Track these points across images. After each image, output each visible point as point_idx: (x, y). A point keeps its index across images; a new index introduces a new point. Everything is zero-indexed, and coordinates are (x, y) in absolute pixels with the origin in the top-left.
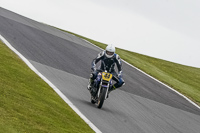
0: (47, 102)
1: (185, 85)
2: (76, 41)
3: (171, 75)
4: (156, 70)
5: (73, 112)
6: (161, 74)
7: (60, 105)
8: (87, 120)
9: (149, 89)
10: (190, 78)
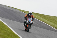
0: (5, 31)
1: (50, 22)
2: (14, 10)
3: (45, 19)
4: (40, 18)
5: (14, 33)
6: (42, 19)
7: (10, 31)
8: (19, 36)
9: (38, 24)
10: (51, 20)
